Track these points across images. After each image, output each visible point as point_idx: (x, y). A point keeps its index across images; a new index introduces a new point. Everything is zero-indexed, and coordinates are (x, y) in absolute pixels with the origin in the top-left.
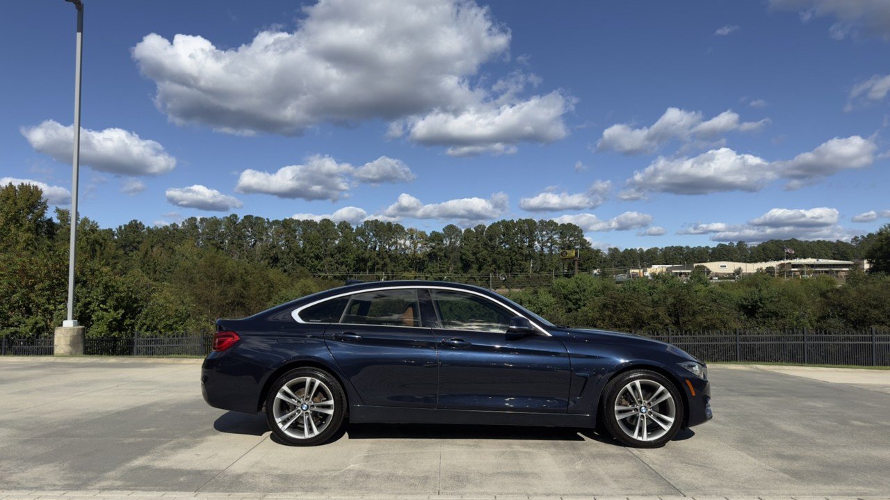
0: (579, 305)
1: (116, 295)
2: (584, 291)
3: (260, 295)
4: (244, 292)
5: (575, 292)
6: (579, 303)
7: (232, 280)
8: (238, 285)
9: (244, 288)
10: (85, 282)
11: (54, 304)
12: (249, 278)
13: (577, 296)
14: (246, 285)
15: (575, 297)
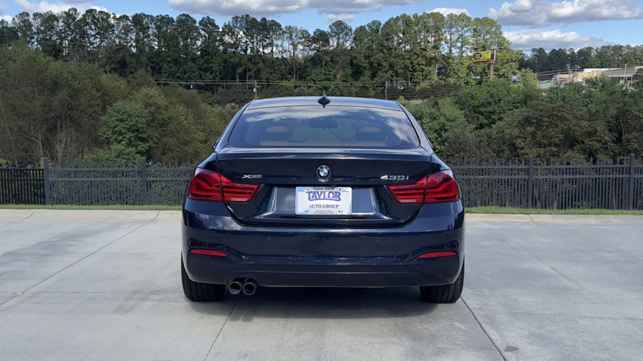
0: (493, 119)
2: (500, 100)
3: (92, 106)
4: (72, 102)
5: (490, 103)
6: (493, 117)
7: (55, 86)
8: (63, 94)
9: (71, 97)
12: (76, 85)
13: (490, 109)
14: (75, 93)
15: (486, 110)
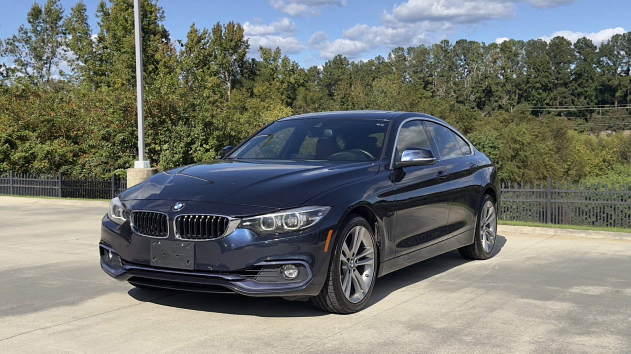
1: (216, 133)
10: (187, 119)
11: (160, 144)
